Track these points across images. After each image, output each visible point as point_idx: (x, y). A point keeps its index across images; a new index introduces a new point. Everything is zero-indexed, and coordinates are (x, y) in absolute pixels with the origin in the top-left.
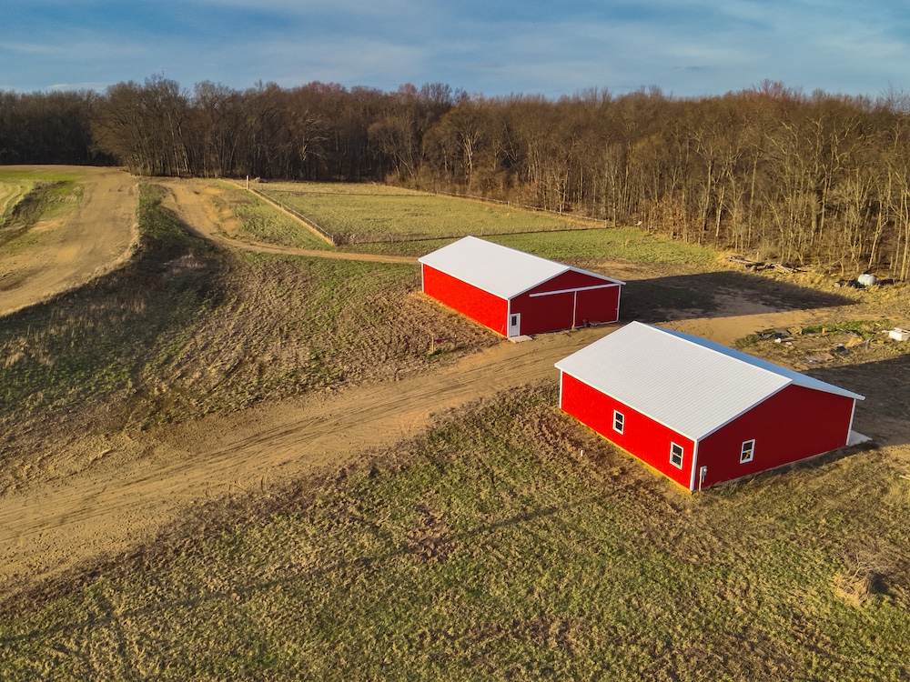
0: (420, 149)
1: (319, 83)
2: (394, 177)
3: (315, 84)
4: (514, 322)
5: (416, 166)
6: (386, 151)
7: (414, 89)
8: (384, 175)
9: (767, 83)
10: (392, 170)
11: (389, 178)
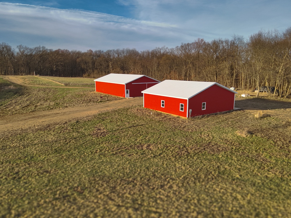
0: (94, 66)
1: (60, 50)
2: (86, 75)
3: (59, 50)
4: (127, 93)
5: (93, 71)
6: (83, 67)
7: (92, 51)
8: (82, 75)
9: (199, 39)
10: (85, 73)
11: (84, 76)
